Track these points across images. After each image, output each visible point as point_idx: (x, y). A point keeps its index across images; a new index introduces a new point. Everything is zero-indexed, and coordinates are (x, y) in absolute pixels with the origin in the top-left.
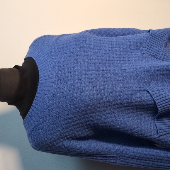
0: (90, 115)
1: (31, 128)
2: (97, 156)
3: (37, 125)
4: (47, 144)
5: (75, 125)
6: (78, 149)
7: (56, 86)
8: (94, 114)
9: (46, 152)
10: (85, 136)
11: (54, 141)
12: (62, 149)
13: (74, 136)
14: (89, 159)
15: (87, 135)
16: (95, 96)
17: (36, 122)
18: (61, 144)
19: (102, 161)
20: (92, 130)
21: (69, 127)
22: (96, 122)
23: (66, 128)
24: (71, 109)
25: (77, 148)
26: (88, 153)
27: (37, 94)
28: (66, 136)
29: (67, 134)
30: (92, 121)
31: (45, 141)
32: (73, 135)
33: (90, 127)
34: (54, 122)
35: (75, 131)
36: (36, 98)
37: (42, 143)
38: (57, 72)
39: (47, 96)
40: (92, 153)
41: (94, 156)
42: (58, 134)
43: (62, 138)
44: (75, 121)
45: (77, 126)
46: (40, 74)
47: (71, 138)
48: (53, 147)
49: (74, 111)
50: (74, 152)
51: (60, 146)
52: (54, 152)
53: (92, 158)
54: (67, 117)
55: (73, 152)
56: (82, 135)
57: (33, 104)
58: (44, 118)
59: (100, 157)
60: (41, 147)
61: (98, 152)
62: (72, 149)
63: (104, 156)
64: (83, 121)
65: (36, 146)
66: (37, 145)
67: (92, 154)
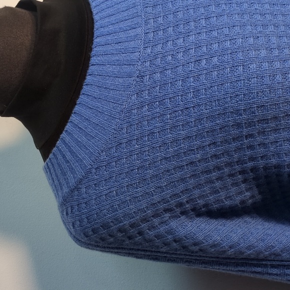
0: (259, 139)
1: (72, 182)
2: (266, 266)
3: (89, 172)
4: (120, 230)
5: (208, 172)
6: (214, 246)
7: (149, 50)
8: (272, 137)
9: (116, 253)
10: (237, 205)
11: (145, 220)
12: (165, 244)
13: (204, 206)
14: (240, 273)
15: (243, 202)
16: (279, 78)
17: (87, 162)
18: (162, 229)
19: (279, 279)
20: (258, 186)
21: (190, 177)
22: (274, 161)
23: (183, 180)
24: (199, 120)
25: (211, 242)
26: (242, 257)
27: (88, 78)
28: (180, 205)
29: (184, 198)
30: (262, 157)
31: (117, 220)
32: (201, 202)
33: (254, 179)
34: (146, 160)
35: (207, 189)
36: (85, 89)
37: (105, 226)
38: (149, 10)
39: (121, 80)
40: (252, 256)
41: (255, 266)
42: (156, 198)
43: (166, 210)
44: (211, 157)
45: (214, 175)
46: (96, 17)
47: (193, 210)
48: (138, 238)
49: (208, 125)
50: (201, 254)
51: (158, 236)
52: (140, 252)
53: (250, 269)
54: (184, 146)
55: (197, 252)
56: (228, 203)
57: (77, 108)
58: (114, 150)
59: (273, 266)
60: (103, 239)
61: (270, 255)
62: (195, 244)
63: (285, 266)
64: (236, 160)
65: (87, 237)
66: (91, 233)
67: (253, 259)
